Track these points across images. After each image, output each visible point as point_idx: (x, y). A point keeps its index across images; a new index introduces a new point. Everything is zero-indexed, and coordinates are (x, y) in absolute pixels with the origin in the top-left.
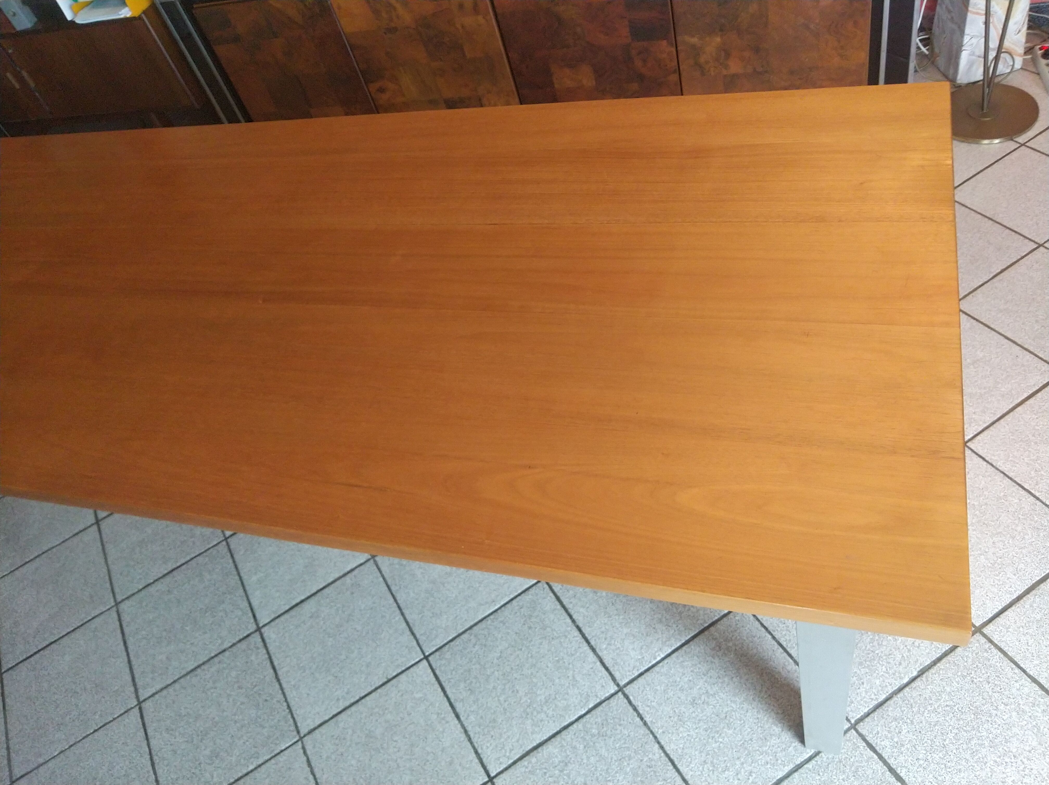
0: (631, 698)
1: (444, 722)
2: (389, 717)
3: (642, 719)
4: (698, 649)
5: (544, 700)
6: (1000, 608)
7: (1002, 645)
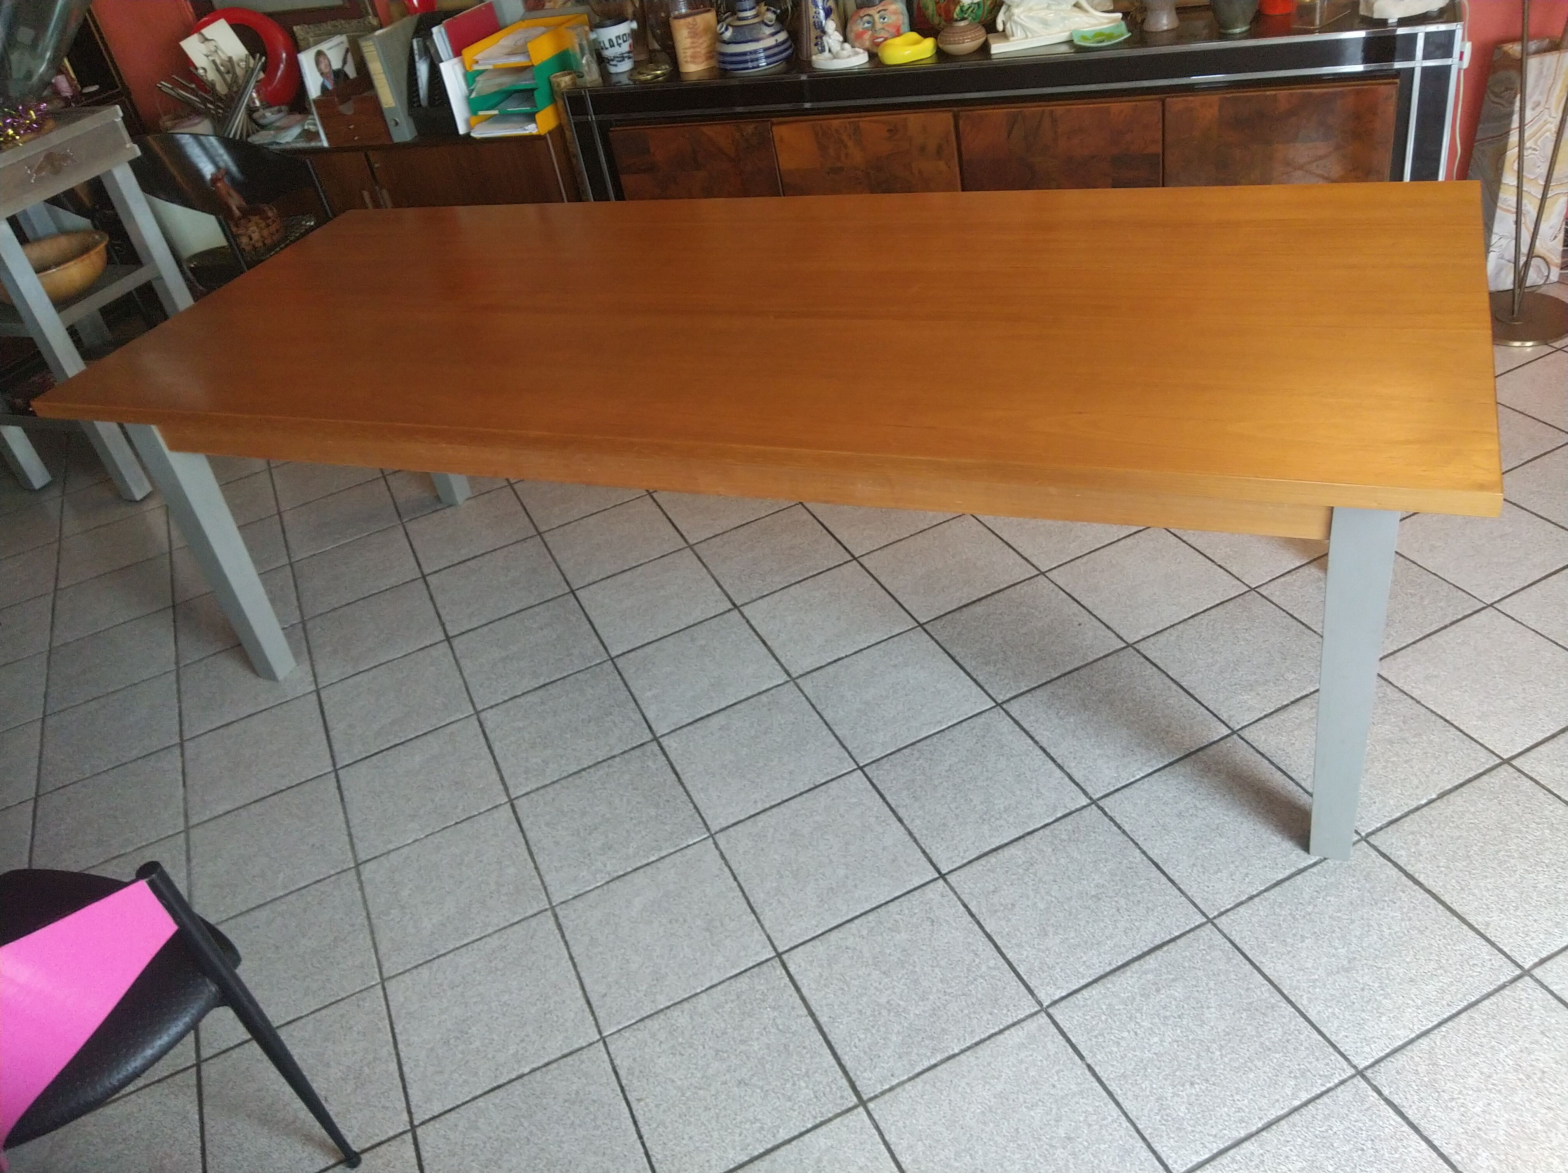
0: (1107, 810)
1: (884, 824)
2: (818, 818)
3: (1120, 828)
4: (1183, 770)
5: (1002, 809)
6: (1531, 744)
7: (1533, 775)
